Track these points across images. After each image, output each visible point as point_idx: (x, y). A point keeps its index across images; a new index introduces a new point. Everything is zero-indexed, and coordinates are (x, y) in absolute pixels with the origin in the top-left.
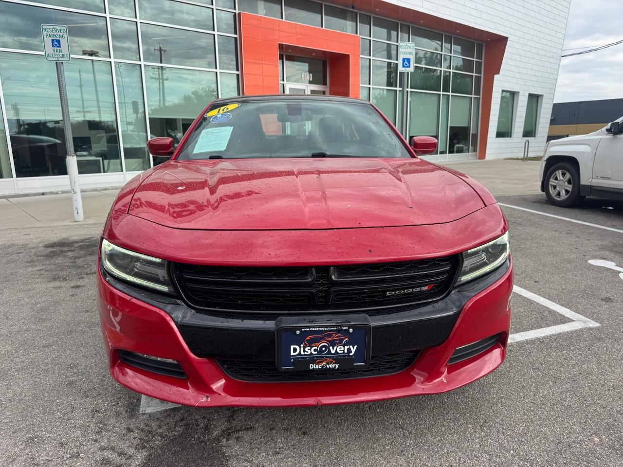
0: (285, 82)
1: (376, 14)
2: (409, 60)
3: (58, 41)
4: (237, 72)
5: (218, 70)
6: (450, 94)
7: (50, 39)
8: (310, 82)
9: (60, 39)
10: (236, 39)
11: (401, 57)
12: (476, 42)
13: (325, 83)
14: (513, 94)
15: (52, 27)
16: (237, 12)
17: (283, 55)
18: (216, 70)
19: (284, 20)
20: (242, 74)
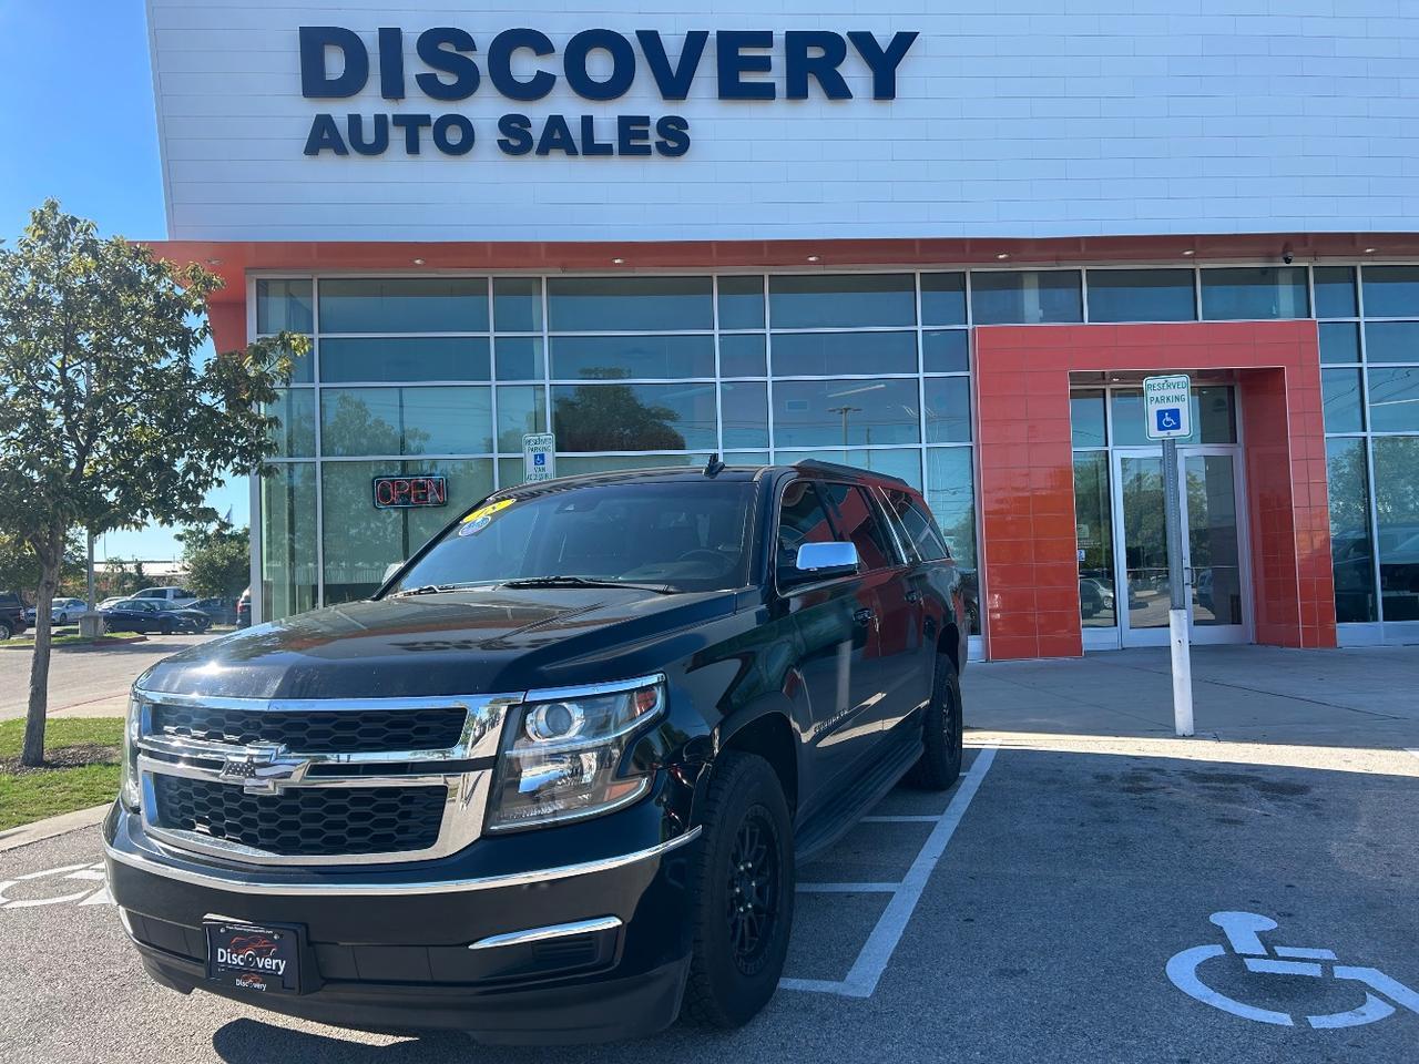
2: (1175, 414)
3: (542, 456)
4: (969, 444)
5: (924, 446)
7: (533, 453)
9: (545, 453)
10: (968, 377)
11: (1152, 409)
13: (1233, 440)
16: (970, 326)
17: (1104, 390)
18: (919, 446)
19: (1086, 322)
20: (978, 446)
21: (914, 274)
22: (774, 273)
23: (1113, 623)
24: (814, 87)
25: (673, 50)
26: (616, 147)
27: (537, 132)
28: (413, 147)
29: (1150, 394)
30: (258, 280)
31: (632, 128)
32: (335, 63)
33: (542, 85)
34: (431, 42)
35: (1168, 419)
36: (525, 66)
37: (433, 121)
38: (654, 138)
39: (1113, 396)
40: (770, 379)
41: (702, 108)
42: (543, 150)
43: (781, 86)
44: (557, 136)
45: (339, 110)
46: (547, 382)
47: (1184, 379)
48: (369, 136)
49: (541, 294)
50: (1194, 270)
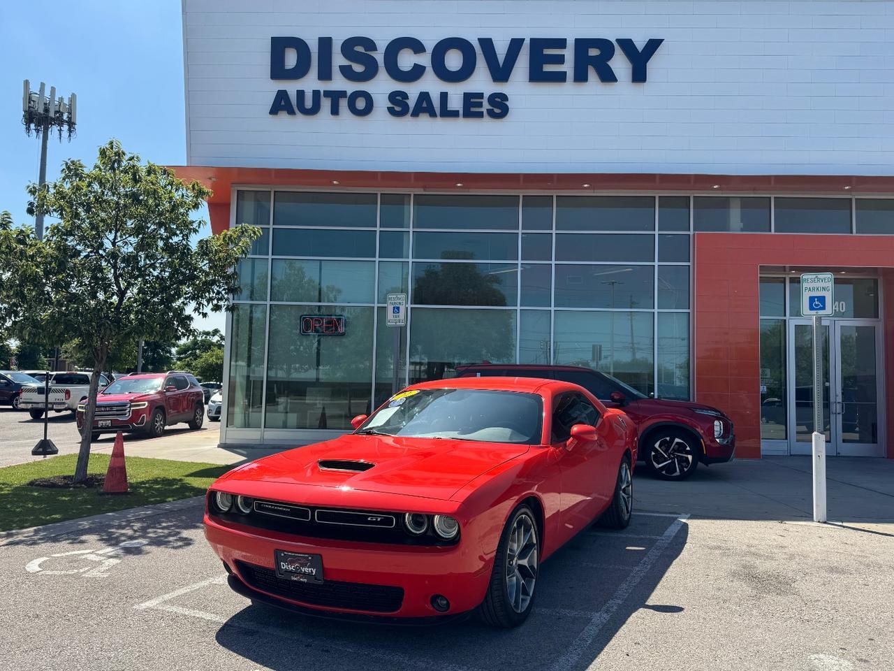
0: (787, 317)
2: (822, 299)
3: (398, 308)
4: (687, 311)
5: (656, 310)
7: (393, 306)
9: (399, 306)
11: (806, 295)
13: (876, 315)
15: (396, 296)
16: (691, 232)
17: (785, 278)
18: (653, 310)
19: (773, 232)
20: (694, 312)
21: (654, 197)
22: (558, 194)
23: (784, 438)
24: (592, 74)
25: (501, 50)
26: (461, 112)
27: (412, 102)
28: (335, 111)
29: (805, 285)
30: (238, 191)
31: (472, 100)
32: (291, 59)
33: (417, 72)
34: (349, 46)
35: (817, 303)
36: (407, 60)
37: (349, 94)
38: (486, 106)
39: (790, 282)
40: (553, 262)
41: (518, 87)
42: (416, 114)
43: (570, 74)
44: (424, 105)
45: (292, 87)
46: (410, 260)
47: (829, 276)
48: (309, 103)
49: (410, 204)
50: (851, 199)
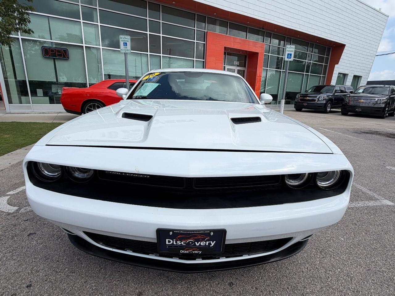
0: (225, 66)
1: (274, 32)
2: (291, 55)
3: (126, 43)
4: (203, 60)
6: (310, 74)
7: (123, 42)
8: (238, 66)
9: (127, 42)
10: (204, 44)
11: (287, 53)
12: (327, 47)
13: (245, 67)
14: (345, 75)
15: (124, 37)
16: (206, 31)
18: (194, 59)
19: (228, 35)
20: (206, 61)
21: (195, 14)
22: (163, 5)
29: (287, 49)
35: (289, 56)
40: (161, 35)
46: (99, 24)
47: (294, 46)
50: (247, 27)
